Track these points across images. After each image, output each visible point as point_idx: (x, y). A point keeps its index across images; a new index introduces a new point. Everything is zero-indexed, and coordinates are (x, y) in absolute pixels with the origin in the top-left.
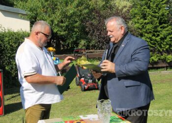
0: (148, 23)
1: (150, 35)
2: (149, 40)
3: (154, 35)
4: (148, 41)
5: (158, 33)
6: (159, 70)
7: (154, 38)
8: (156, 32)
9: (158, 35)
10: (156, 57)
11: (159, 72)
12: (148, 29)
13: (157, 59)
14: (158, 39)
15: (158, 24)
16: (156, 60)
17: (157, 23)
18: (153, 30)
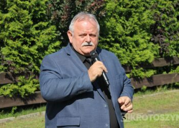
0: (12, 20)
1: (18, 43)
2: (16, 53)
3: (25, 43)
4: (14, 55)
5: (32, 39)
6: (38, 109)
7: (25, 48)
8: (29, 36)
9: (33, 43)
10: (31, 85)
11: (38, 113)
12: (14, 31)
13: (34, 89)
14: (33, 49)
15: (31, 22)
16: (32, 90)
17: (28, 19)
18: (23, 33)
